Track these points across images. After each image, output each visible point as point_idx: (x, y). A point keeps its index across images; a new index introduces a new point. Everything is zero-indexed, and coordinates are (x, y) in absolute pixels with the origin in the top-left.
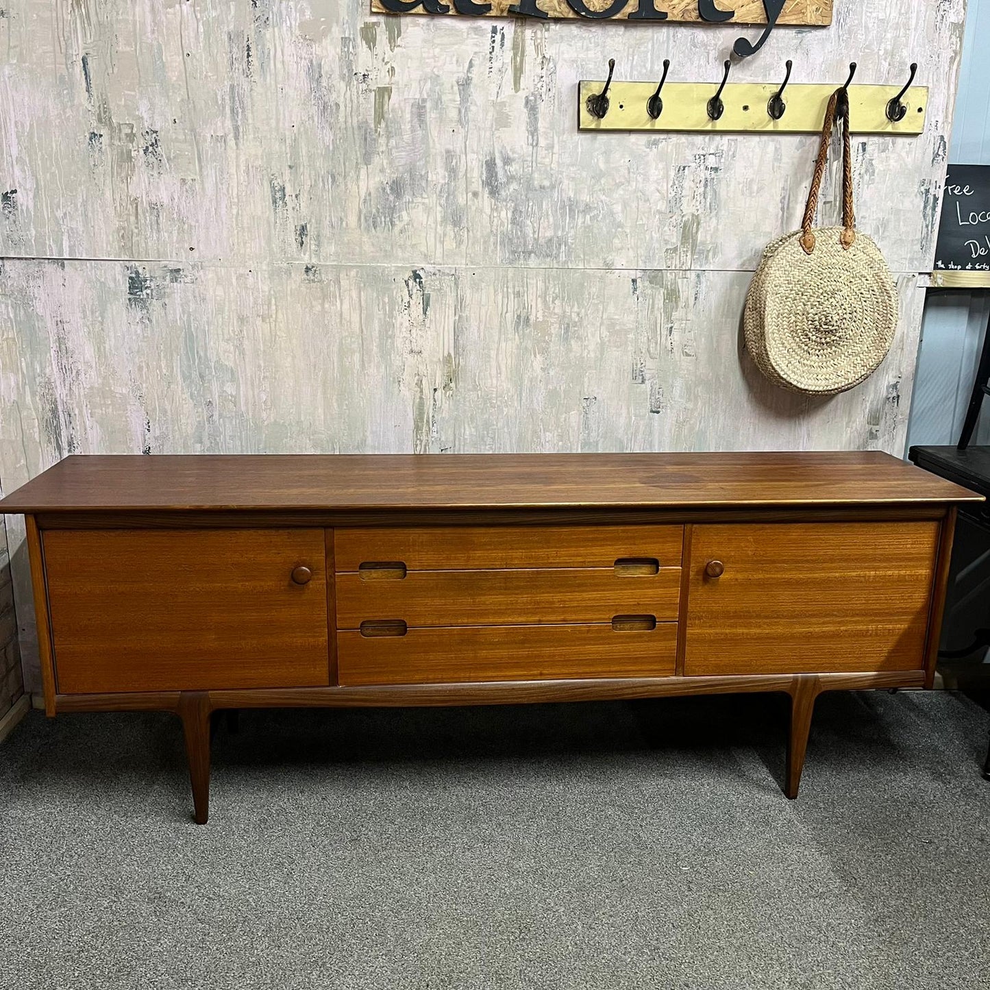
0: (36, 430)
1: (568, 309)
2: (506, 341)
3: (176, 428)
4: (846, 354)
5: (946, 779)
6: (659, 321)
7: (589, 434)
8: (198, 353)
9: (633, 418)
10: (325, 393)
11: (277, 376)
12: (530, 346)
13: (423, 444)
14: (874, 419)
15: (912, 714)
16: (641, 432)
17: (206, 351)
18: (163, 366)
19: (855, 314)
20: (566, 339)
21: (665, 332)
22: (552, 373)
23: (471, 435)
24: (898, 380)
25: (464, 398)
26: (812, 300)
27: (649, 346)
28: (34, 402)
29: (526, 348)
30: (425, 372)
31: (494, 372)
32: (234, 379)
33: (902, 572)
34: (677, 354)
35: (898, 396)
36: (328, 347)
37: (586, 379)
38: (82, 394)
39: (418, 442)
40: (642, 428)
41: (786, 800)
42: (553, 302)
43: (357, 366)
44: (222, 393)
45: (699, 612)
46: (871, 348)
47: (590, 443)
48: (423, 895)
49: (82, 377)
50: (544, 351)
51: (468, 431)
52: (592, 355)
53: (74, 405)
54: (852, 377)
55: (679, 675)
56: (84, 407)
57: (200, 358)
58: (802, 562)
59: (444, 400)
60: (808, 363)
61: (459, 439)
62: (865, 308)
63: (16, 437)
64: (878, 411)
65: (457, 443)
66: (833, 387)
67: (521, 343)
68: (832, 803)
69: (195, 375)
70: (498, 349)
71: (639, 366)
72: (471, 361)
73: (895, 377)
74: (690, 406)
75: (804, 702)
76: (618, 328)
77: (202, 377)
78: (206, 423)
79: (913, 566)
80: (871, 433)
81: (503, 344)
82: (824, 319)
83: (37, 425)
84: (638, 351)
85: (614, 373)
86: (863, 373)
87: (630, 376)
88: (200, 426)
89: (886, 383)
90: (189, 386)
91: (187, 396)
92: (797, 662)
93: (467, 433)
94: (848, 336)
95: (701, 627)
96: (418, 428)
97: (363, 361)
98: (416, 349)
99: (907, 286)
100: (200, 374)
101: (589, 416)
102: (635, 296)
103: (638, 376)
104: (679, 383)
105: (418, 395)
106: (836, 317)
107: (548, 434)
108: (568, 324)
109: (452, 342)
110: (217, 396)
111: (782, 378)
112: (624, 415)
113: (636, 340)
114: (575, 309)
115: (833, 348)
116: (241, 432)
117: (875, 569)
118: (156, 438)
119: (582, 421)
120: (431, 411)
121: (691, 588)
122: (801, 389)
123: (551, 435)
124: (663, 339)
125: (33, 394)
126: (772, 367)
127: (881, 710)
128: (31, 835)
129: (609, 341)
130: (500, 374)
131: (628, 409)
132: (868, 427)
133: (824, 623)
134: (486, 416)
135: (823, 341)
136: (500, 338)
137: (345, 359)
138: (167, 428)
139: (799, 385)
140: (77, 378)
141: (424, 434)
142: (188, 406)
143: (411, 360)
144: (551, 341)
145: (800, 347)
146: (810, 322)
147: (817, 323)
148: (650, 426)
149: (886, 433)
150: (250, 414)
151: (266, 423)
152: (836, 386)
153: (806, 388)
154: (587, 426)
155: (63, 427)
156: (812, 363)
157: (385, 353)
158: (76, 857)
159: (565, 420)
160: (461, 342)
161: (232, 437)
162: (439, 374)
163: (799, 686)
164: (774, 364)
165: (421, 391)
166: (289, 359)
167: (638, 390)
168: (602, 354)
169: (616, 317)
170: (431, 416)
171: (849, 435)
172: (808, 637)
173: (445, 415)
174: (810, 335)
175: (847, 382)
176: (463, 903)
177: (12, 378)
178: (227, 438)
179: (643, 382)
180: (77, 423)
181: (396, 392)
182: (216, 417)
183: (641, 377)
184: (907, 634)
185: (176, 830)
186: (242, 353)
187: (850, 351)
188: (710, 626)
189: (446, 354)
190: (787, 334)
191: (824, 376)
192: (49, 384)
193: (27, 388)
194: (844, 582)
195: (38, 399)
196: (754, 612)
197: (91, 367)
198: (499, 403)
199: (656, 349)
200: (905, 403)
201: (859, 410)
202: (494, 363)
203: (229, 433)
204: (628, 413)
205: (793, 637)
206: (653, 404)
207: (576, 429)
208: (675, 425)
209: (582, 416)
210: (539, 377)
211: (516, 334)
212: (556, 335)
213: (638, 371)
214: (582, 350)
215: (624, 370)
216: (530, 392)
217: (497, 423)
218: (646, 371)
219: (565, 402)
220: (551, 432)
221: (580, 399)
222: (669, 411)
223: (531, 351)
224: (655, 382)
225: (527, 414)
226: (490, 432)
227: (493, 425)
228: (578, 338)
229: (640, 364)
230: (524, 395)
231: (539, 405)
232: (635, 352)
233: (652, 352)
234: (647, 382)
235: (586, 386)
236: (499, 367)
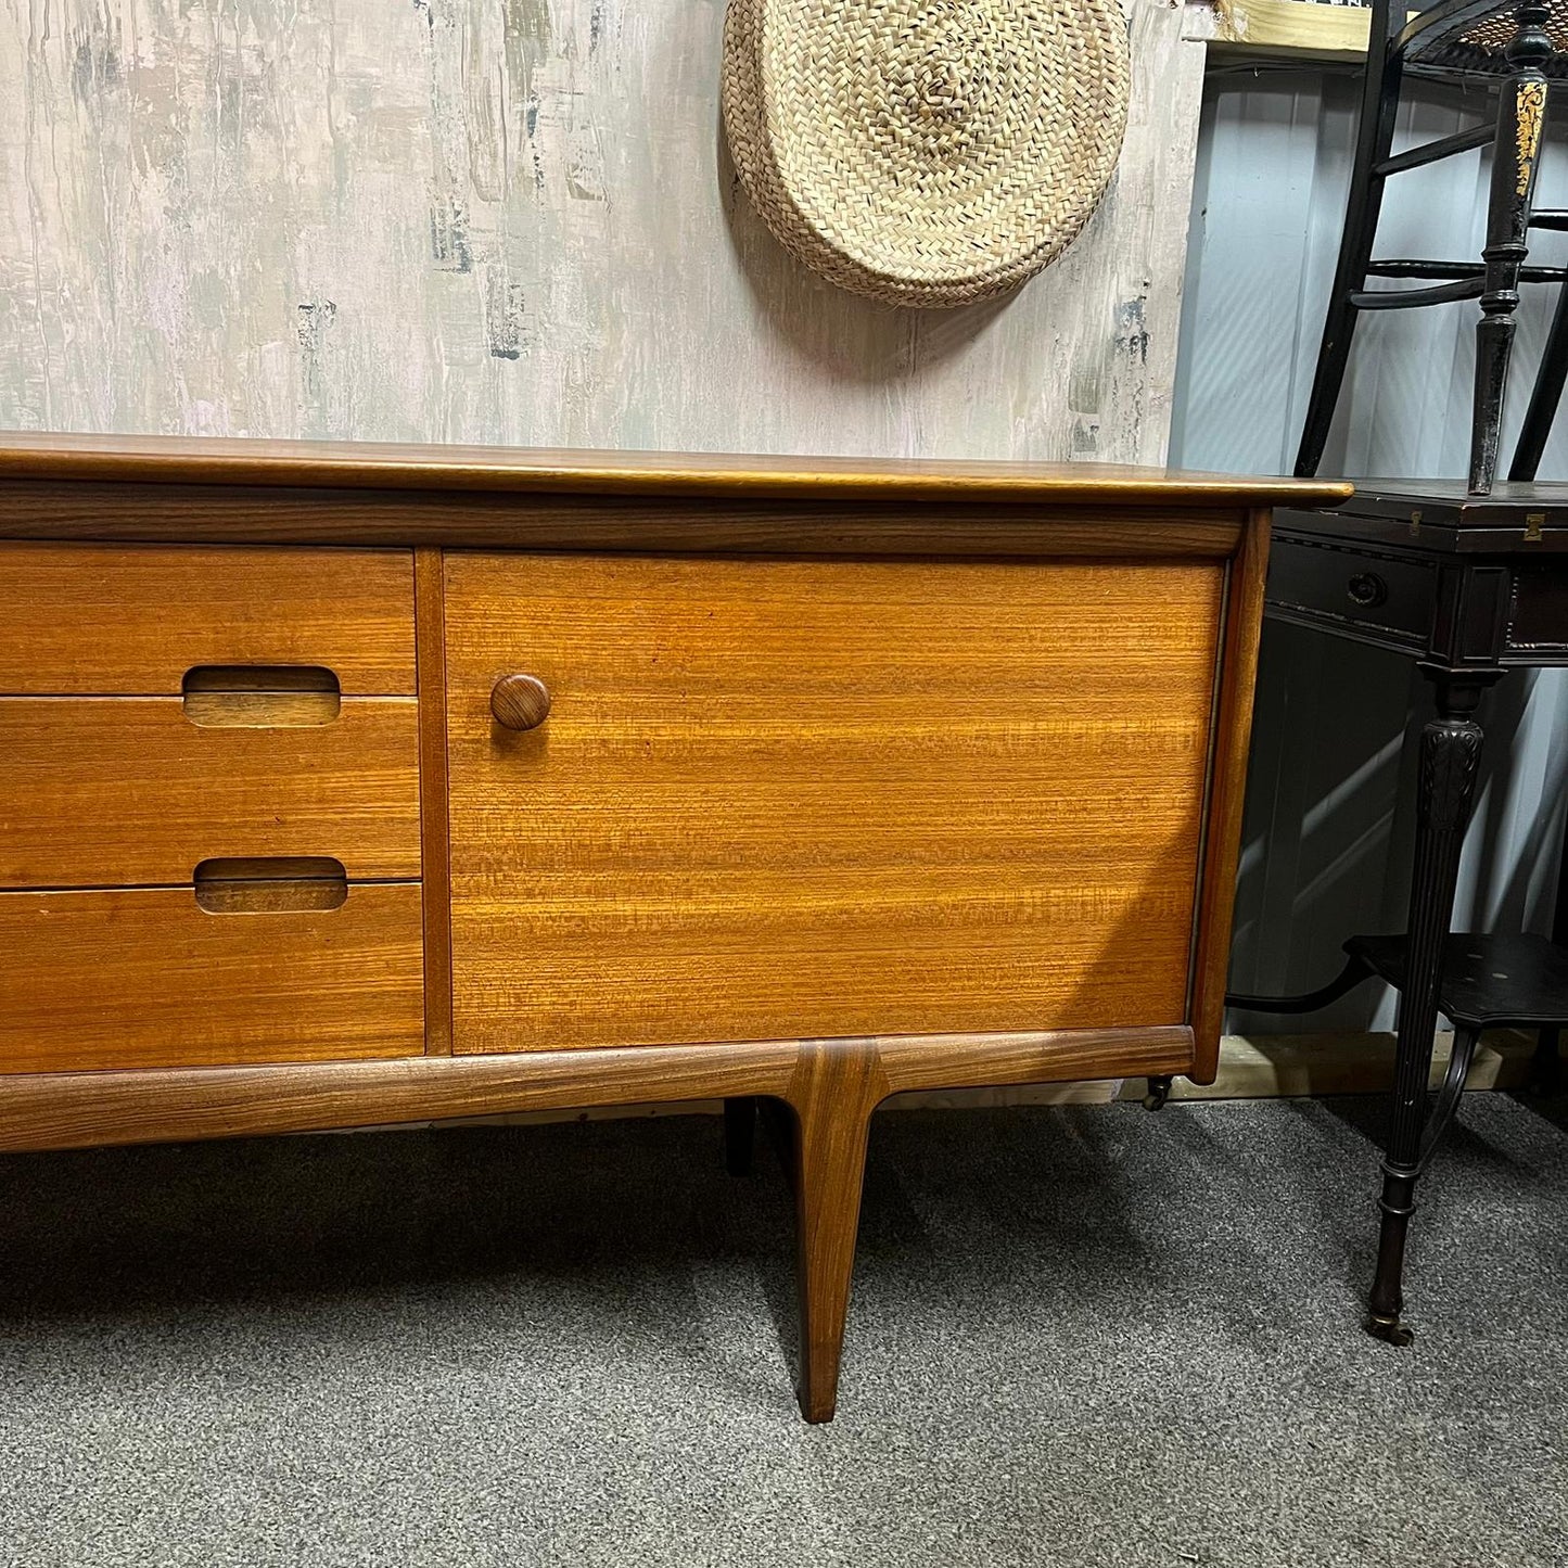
1: (229, 38)
2: (52, 120)
4: (997, 190)
5: (1266, 1338)
6: (495, 92)
7: (322, 408)
9: (446, 369)
12: (124, 140)
14: (1087, 396)
15: (1193, 1159)
16: (470, 409)
19: (1015, 73)
20: (232, 127)
21: (515, 126)
22: (198, 226)
24: (1142, 291)
26: (896, 22)
27: (473, 163)
29: (113, 147)
31: (23, 214)
33: (1116, 727)
34: (555, 191)
35: (1145, 337)
37: (301, 250)
40: (472, 399)
41: (799, 1427)
42: (182, 13)
45: (487, 848)
46: (1060, 176)
50: (170, 159)
52: (312, 179)
54: (1011, 251)
55: (437, 1054)
58: (808, 687)
60: (894, 205)
62: (1044, 60)
64: (1093, 374)
66: (961, 274)
67: (96, 130)
68: (935, 1430)
70: (29, 145)
71: (450, 219)
73: (1135, 284)
74: (600, 341)
75: (836, 1126)
76: (379, 103)
79: (1147, 707)
80: (1080, 433)
81: (44, 133)
82: (928, 77)
84: (442, 178)
86: (1041, 240)
87: (427, 248)
89: (1113, 299)
92: (812, 1004)
94: (998, 136)
95: (497, 892)
99: (1156, 31)
101: (318, 357)
102: (423, 13)
103: (451, 249)
104: (564, 275)
106: (961, 72)
107: (202, 404)
108: (234, 85)
111: (822, 240)
112: (418, 361)
113: (436, 142)
114: (251, 39)
115: (962, 168)
117: (1037, 713)
119: (298, 370)
121: (456, 768)
122: (873, 274)
123: (212, 409)
124: (513, 143)
126: (791, 203)
127: (1117, 1150)
129: (358, 140)
130: (44, 220)
131: (429, 341)
132: (1070, 418)
133: (887, 882)
135: (932, 143)
136: (31, 113)
139: (867, 262)
144: (187, 128)
145: (870, 160)
146: (892, 86)
147: (911, 88)
148: (493, 391)
149: (1117, 434)
152: (970, 272)
153: (887, 270)
154: (315, 388)
156: (905, 208)
159: (250, 368)
163: (817, 1078)
164: (796, 197)
167: (453, 289)
168: (341, 180)
169: (374, 71)
171: (1021, 438)
172: (843, 928)
174: (895, 122)
175: (998, 263)
179: (465, 267)
183: (457, 253)
184: (1136, 919)
187: (1007, 181)
188: (530, 894)
190: (832, 120)
191: (937, 246)
194: (942, 754)
196: (667, 846)
198: (46, 307)
199: (494, 174)
200: (1163, 354)
201: (1046, 370)
202: (20, 187)
204: (431, 355)
205: (792, 926)
206: (498, 330)
207: (284, 393)
208: (565, 394)
209: (299, 358)
210: (162, 236)
211: (81, 103)
212: (200, 112)
213: (447, 234)
214: (280, 162)
215: (408, 229)
216: (137, 277)
217: (46, 367)
218: (471, 236)
219: (246, 314)
220: (212, 401)
221: (287, 309)
222: (543, 352)
223: (129, 156)
224: (498, 267)
225: (134, 343)
226: (28, 393)
227: (34, 371)
228: (265, 125)
229: (451, 215)
230: (119, 286)
231: (168, 319)
232: (435, 179)
233: (483, 179)
234: (475, 267)
235: (302, 271)
236: (38, 199)
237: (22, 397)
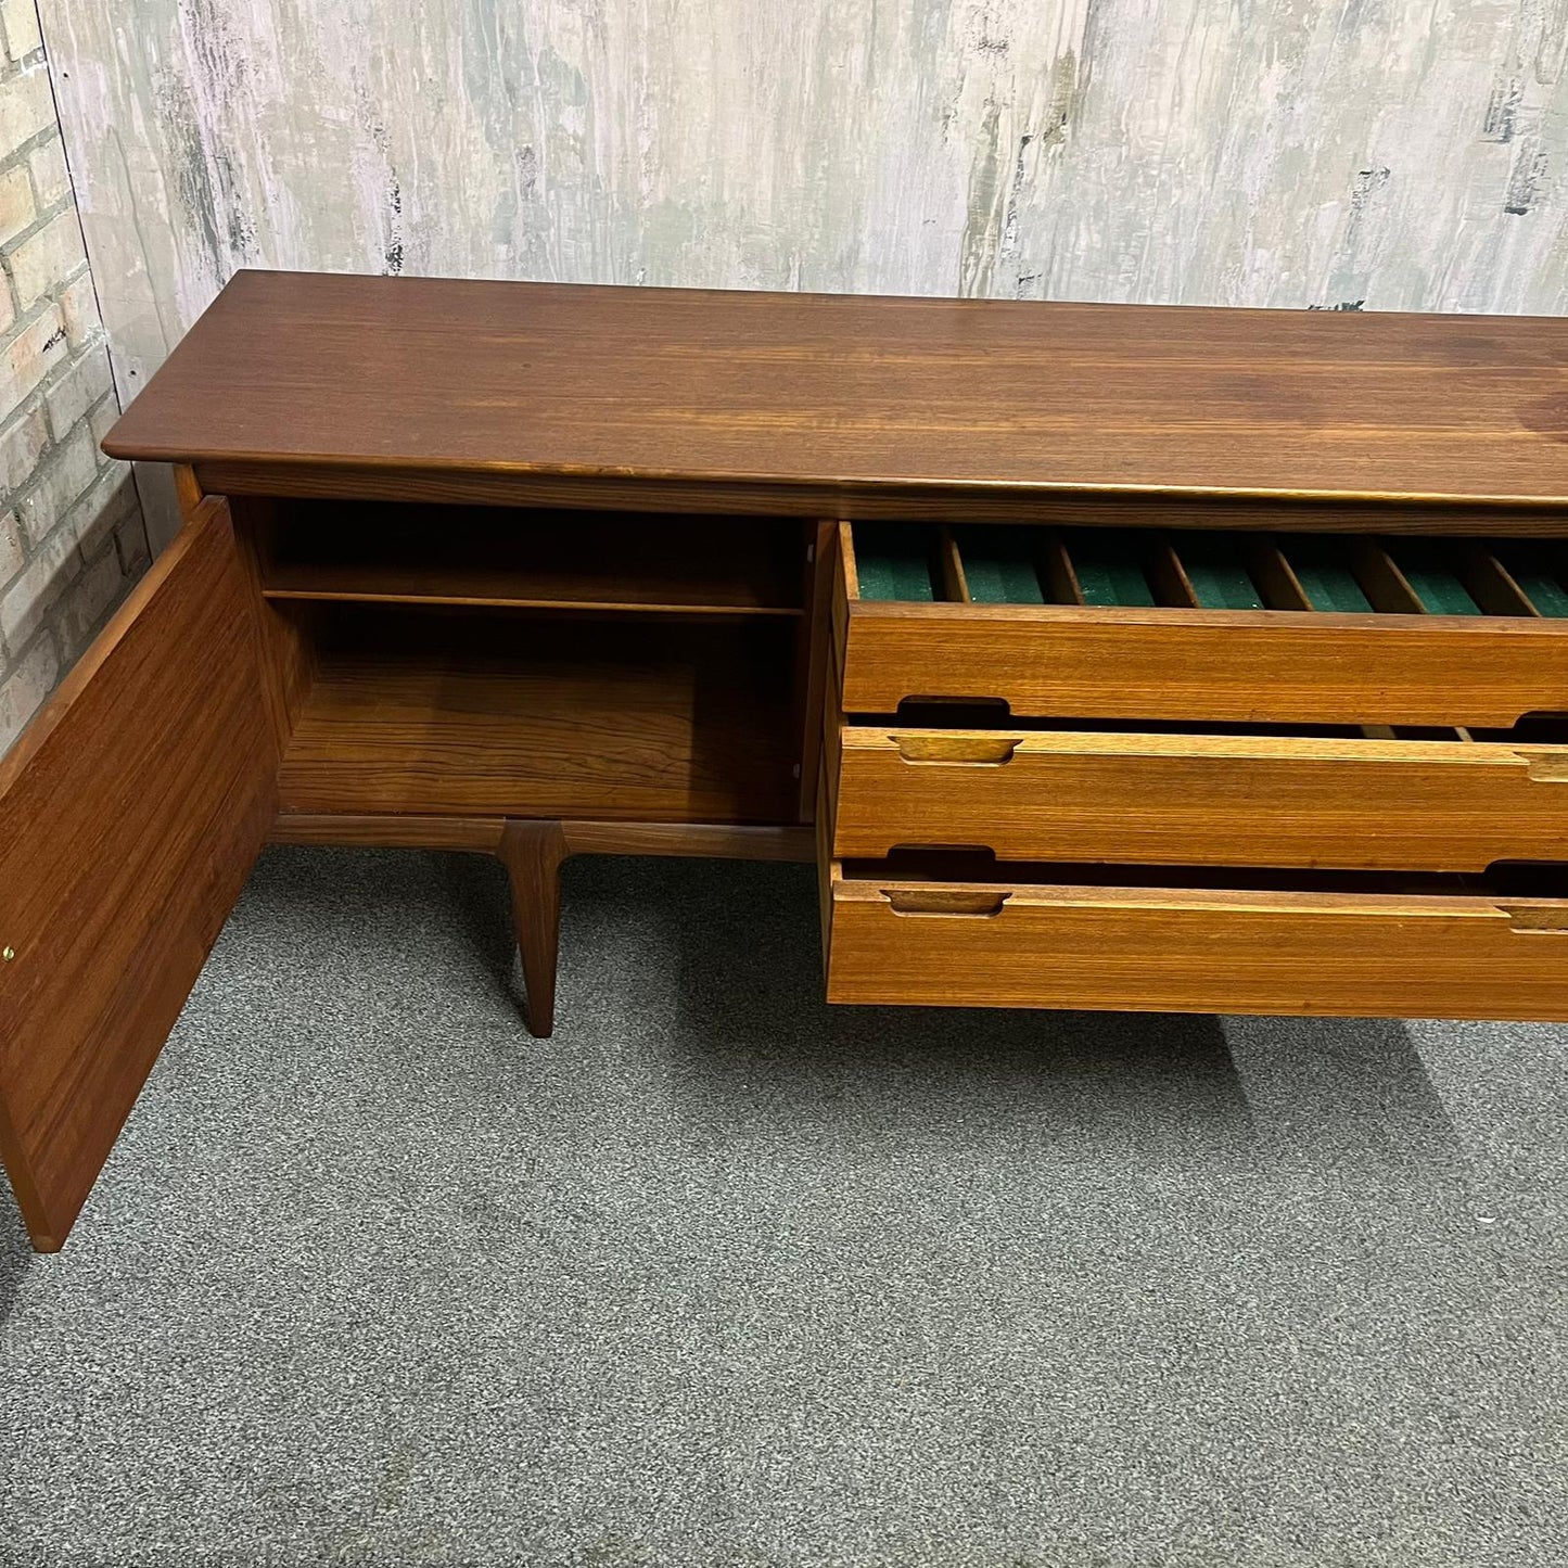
0: (162, 196)
2: (1208, 24)
3: (456, 206)
7: (1353, 256)
8: (502, 31)
9: (1464, 222)
10: (779, 140)
11: (676, 96)
12: (1261, 39)
13: (983, 264)
16: (1472, 256)
17: (520, 27)
18: (426, 59)
20: (1351, 25)
22: (1300, 107)
23: (1090, 248)
25: (1088, 160)
27: (1540, 52)
28: (151, 132)
29: (1251, 44)
30: (1009, 96)
31: (1166, 101)
32: (581, 97)
36: (795, 26)
37: (1376, 126)
38: (252, 118)
39: (972, 260)
40: (1476, 247)
43: (857, 79)
44: (556, 128)
47: (1352, 277)
48: (980, 1243)
49: (250, 76)
50: (1294, 53)
51: (1085, 239)
52: (1404, 67)
53: (238, 143)
56: (260, 151)
57: (507, 43)
59: (1041, 166)
61: (1062, 258)
63: (121, 210)
65: (1056, 268)
67: (1242, 30)
69: (497, 88)
71: (1506, 99)
72: (1116, 75)
77: (511, 89)
78: (519, 199)
81: (1199, 32)
83: (161, 185)
84: (1512, 63)
85: (1443, 111)
87: (1480, 123)
88: (506, 205)
90: (483, 112)
91: (478, 134)
93: (1083, 243)
96: (974, 229)
97: (871, 65)
98: (995, 37)
100: (507, 82)
101: (1363, 214)
105: (985, 151)
107: (1260, 252)
109: (1081, 21)
110: (543, 138)
112: (1443, 216)
113: (1515, 33)
116: (593, 222)
118: (414, 229)
119: (1344, 224)
120: (1009, 189)
123: (1268, 256)
125: (149, 114)
128: (233, 1039)
129: (1451, 33)
130: (1180, 105)
131: (1457, 200)
134: (1131, 206)
136: (1194, 17)
137: (831, 60)
138: (436, 205)
140: (239, 79)
141: (986, 243)
142: (481, 159)
143: (978, 63)
144: (1313, 27)
148: (1497, 241)
150: (615, 181)
151: (647, 204)
154: (1352, 238)
155: (217, 193)
157: (924, 45)
158: (320, 1097)
159: (1307, 220)
160: (1102, 23)
161: (574, 233)
162: (1039, 99)
165: (994, 143)
166: (707, 54)
167: (1489, 157)
168: (1426, 66)
170: (1007, 201)
173: (1039, 199)
176: (1060, 1270)
177: (101, 74)
178: (564, 233)
179: (1506, 139)
180: (246, 184)
181: (938, 140)
182: (540, 186)
183: (1503, 126)
185: (498, 1049)
186: (601, 33)
189: (1062, 54)
192: (178, 92)
193: (134, 98)
195: (159, 123)
197: (269, 54)
198: (1164, 177)
199: (1557, 60)
202: (1169, 79)
203: (567, 224)
204: (1455, 210)
206: (1516, 191)
207: (1327, 242)
208: (1554, 244)
209: (1347, 214)
210: (1268, 117)
211: (1236, 7)
212: (1328, 13)
213: (1500, 112)
214: (1382, 54)
215: (1469, 107)
216: (1239, 152)
217: (1152, 224)
218: (1520, 113)
219: (1316, 179)
220: (1268, 249)
221: (1350, 174)
222: (1547, 209)
223: (1261, 52)
224: (1534, 138)
225: (1222, 204)
226: (1133, 243)
227: (1143, 227)
228: (1378, 22)
229: (1508, 96)
230: (1224, 158)
231: (1254, 183)
232: (1504, 65)
233: (1544, 65)
234: (1515, 139)
235: (1372, 142)
236: (1181, 89)
237: (1128, 246)
